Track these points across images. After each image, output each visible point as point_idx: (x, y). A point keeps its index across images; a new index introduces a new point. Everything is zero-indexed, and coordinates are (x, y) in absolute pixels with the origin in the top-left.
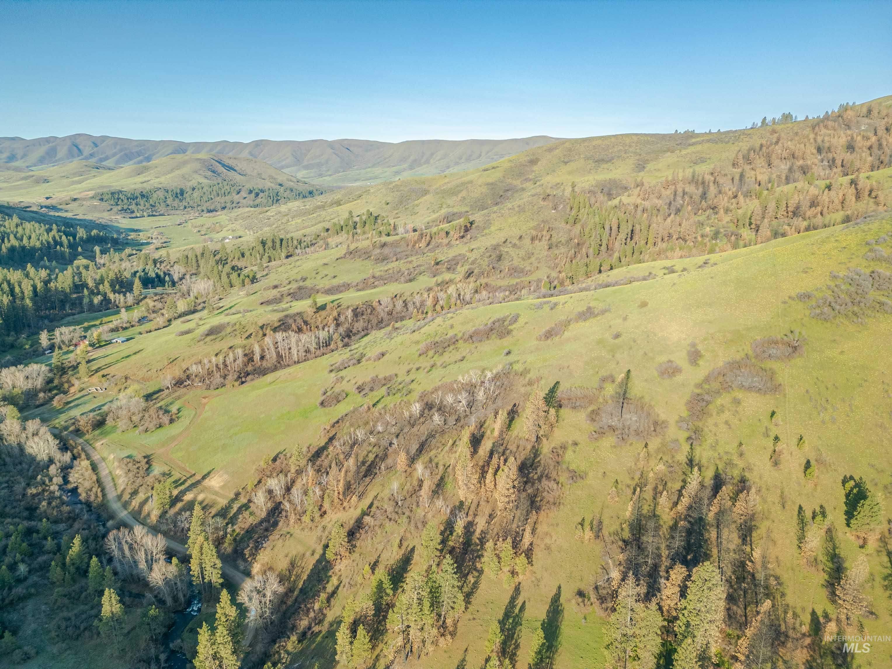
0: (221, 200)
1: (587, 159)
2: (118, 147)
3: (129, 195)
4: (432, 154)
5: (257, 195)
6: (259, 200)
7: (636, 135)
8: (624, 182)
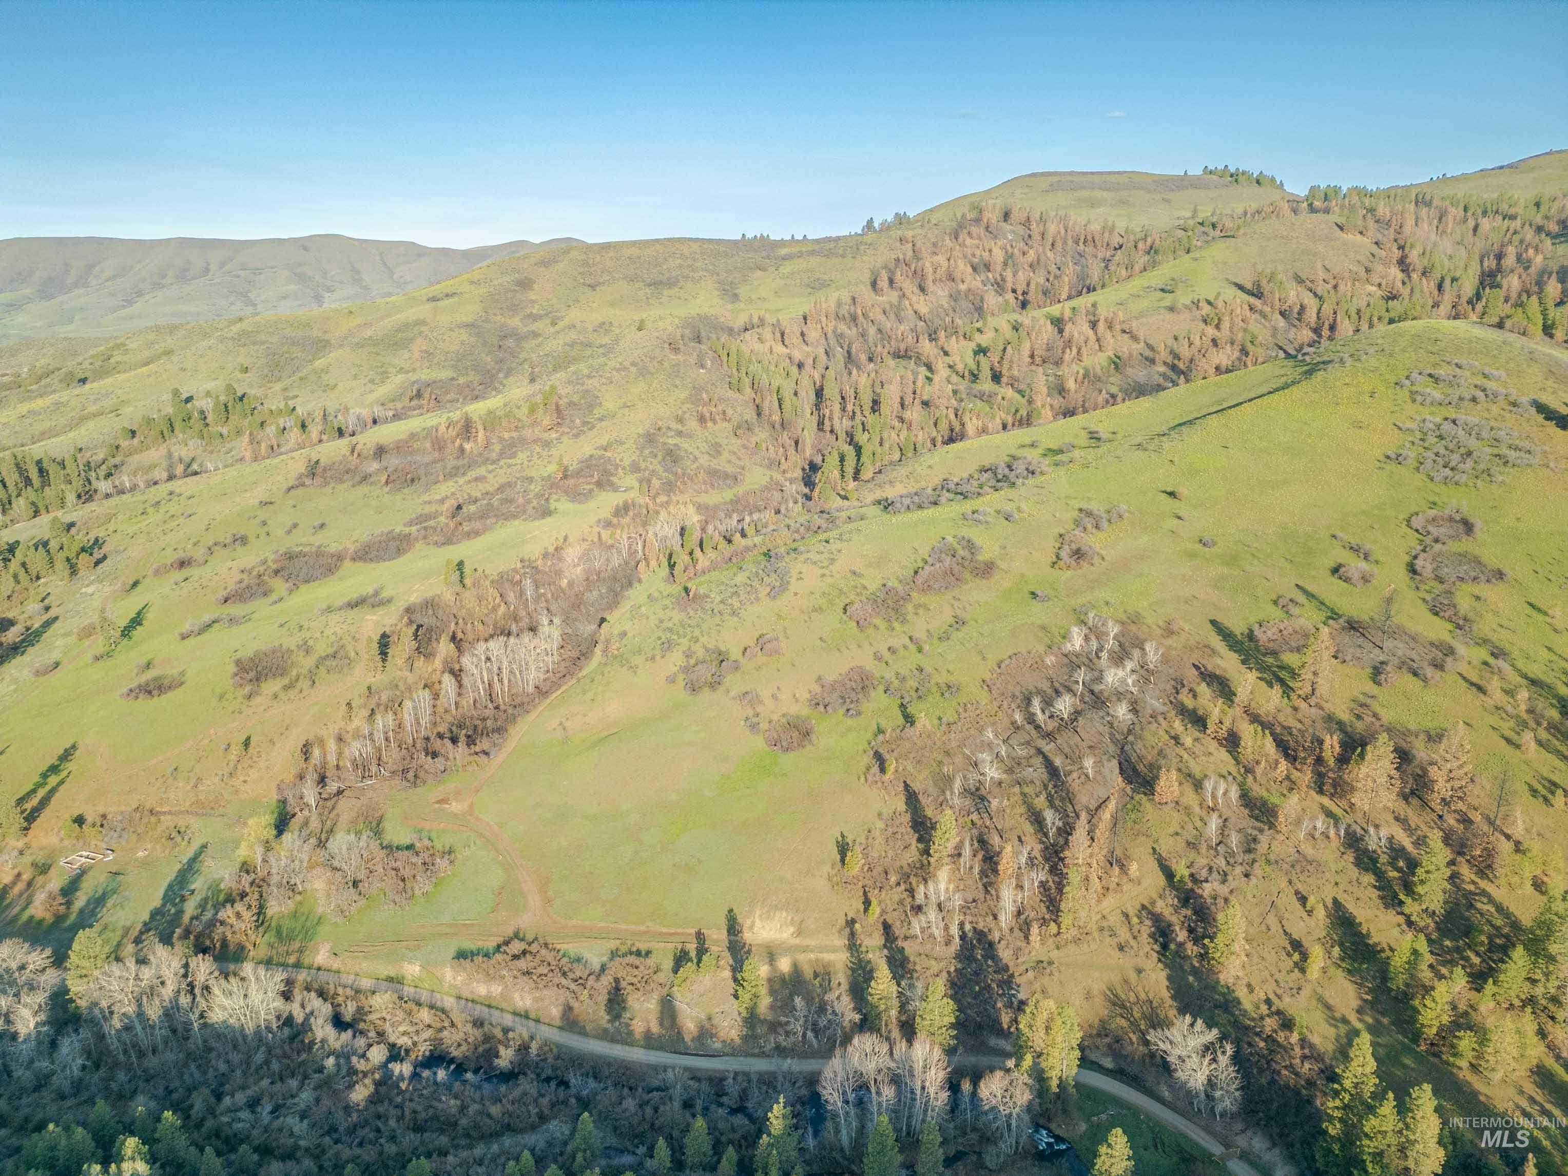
1: (632, 279)
4: (90, 267)
7: (696, 240)
8: (722, 319)
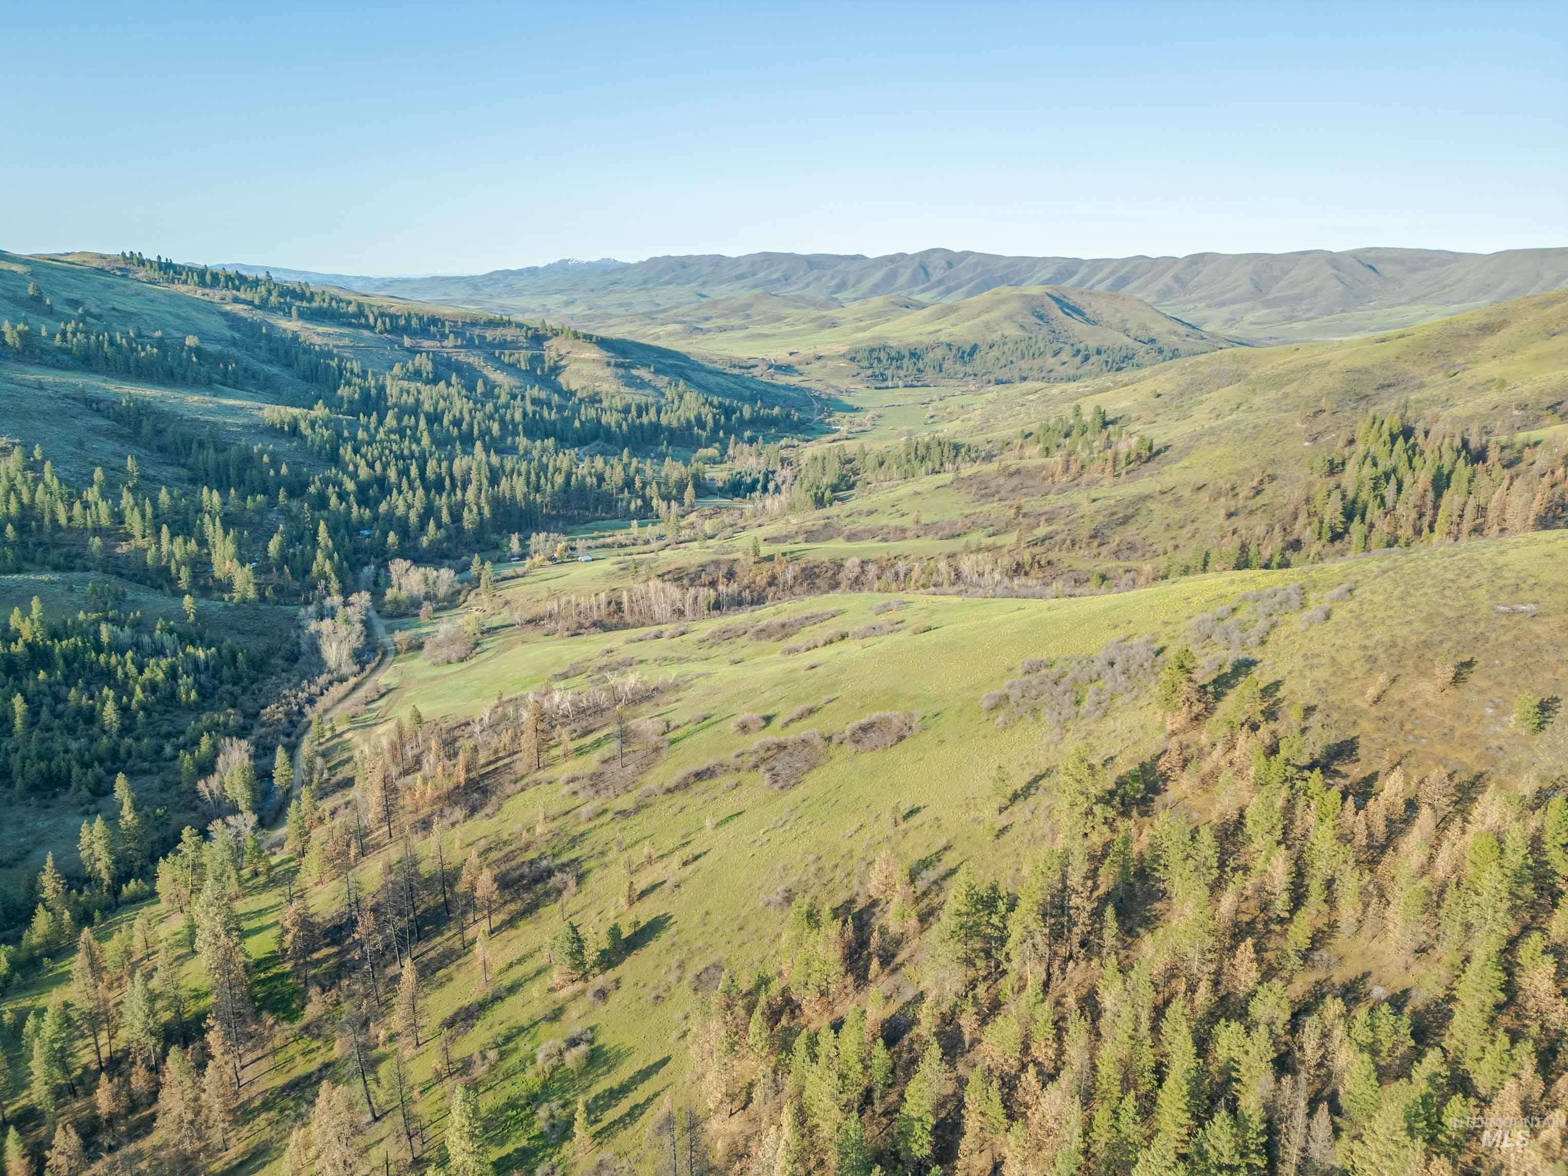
0: (1024, 364)
2: (979, 269)
3: (893, 354)
5: (1087, 358)
6: (1087, 367)
